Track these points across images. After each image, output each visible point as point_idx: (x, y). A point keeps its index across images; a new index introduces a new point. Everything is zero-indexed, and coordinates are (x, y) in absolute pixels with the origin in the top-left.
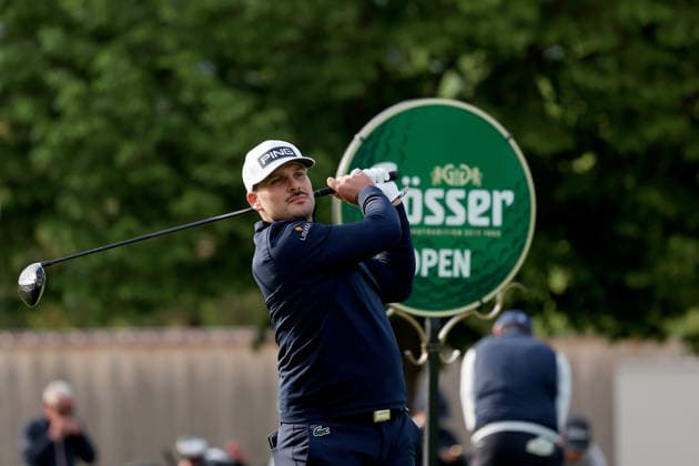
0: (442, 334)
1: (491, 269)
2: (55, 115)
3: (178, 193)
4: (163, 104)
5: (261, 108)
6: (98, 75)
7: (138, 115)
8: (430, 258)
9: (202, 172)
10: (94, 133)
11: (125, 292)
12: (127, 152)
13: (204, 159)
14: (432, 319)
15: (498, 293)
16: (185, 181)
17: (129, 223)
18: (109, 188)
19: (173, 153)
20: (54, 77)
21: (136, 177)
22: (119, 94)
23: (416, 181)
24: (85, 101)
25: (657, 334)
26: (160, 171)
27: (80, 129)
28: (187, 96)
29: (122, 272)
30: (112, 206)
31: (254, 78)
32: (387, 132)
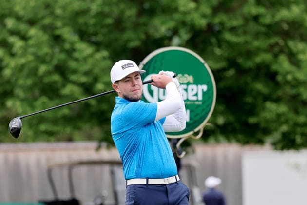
0: (178, 145)
2: (13, 55)
3: (64, 86)
4: (57, 50)
5: (98, 50)
6: (30, 38)
7: (47, 54)
9: (74, 77)
10: (29, 62)
11: (43, 127)
12: (43, 69)
13: (75, 72)
16: (66, 80)
17: (44, 99)
18: (34, 85)
19: (61, 70)
20: (12, 39)
21: (47, 80)
22: (38, 46)
24: (25, 49)
25: (260, 142)
26: (56, 77)
27: (23, 61)
28: (67, 46)
29: (41, 120)
30: (37, 92)
31: (94, 39)
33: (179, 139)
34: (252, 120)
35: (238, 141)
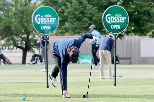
0: (117, 36)
1: (123, 27)
2: (67, 8)
3: (83, 18)
4: (81, 6)
5: (94, 7)
6: (73, 3)
7: (78, 8)
8: (115, 26)
9: (86, 15)
10: (72, 10)
11: (76, 31)
12: (77, 13)
13: (86, 13)
14: (115, 34)
15: (124, 30)
16: (84, 16)
17: (77, 22)
18: (74, 17)
19: (82, 13)
20: (67, 3)
22: (75, 5)
23: (113, 16)
24: (71, 6)
25: (145, 35)
26: (81, 15)
27: (70, 10)
28: (84, 5)
29: (76, 28)
30: (75, 20)
31: (92, 3)
32: (109, 10)
33: (117, 34)
34: (142, 28)
35: (138, 35)
